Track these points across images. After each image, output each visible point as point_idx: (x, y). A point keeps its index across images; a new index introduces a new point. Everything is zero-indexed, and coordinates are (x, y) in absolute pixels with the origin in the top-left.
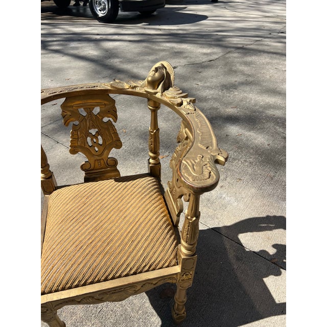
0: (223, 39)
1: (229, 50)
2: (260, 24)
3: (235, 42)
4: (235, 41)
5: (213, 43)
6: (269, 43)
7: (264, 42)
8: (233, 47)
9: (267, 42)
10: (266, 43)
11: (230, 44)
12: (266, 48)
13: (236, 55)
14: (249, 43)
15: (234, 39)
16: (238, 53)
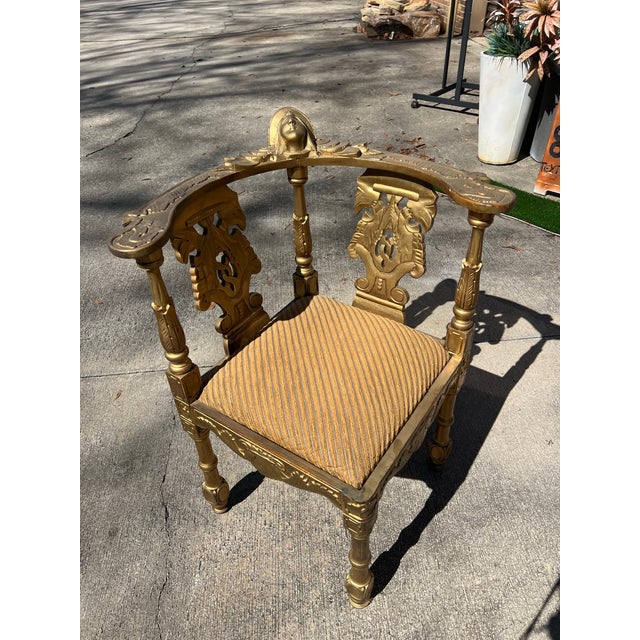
0: (112, 93)
1: (140, 109)
2: (149, 53)
3: (138, 94)
4: (137, 91)
5: (98, 104)
6: (196, 82)
7: (187, 83)
8: (144, 103)
9: (190, 80)
10: (191, 83)
11: (133, 97)
12: (197, 91)
13: (161, 114)
14: (163, 89)
15: (132, 89)
16: (162, 109)
